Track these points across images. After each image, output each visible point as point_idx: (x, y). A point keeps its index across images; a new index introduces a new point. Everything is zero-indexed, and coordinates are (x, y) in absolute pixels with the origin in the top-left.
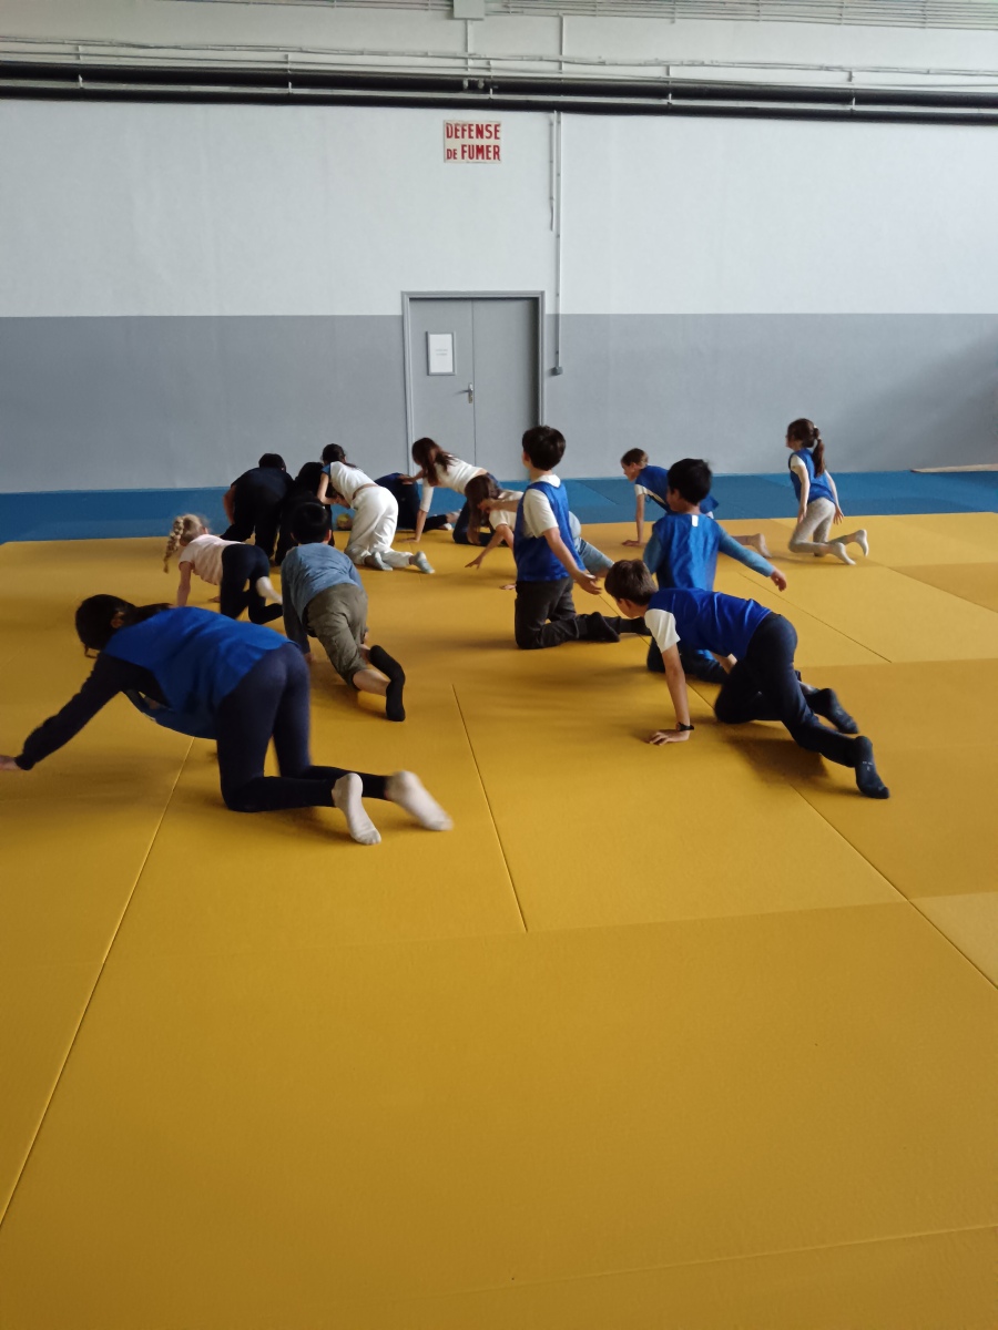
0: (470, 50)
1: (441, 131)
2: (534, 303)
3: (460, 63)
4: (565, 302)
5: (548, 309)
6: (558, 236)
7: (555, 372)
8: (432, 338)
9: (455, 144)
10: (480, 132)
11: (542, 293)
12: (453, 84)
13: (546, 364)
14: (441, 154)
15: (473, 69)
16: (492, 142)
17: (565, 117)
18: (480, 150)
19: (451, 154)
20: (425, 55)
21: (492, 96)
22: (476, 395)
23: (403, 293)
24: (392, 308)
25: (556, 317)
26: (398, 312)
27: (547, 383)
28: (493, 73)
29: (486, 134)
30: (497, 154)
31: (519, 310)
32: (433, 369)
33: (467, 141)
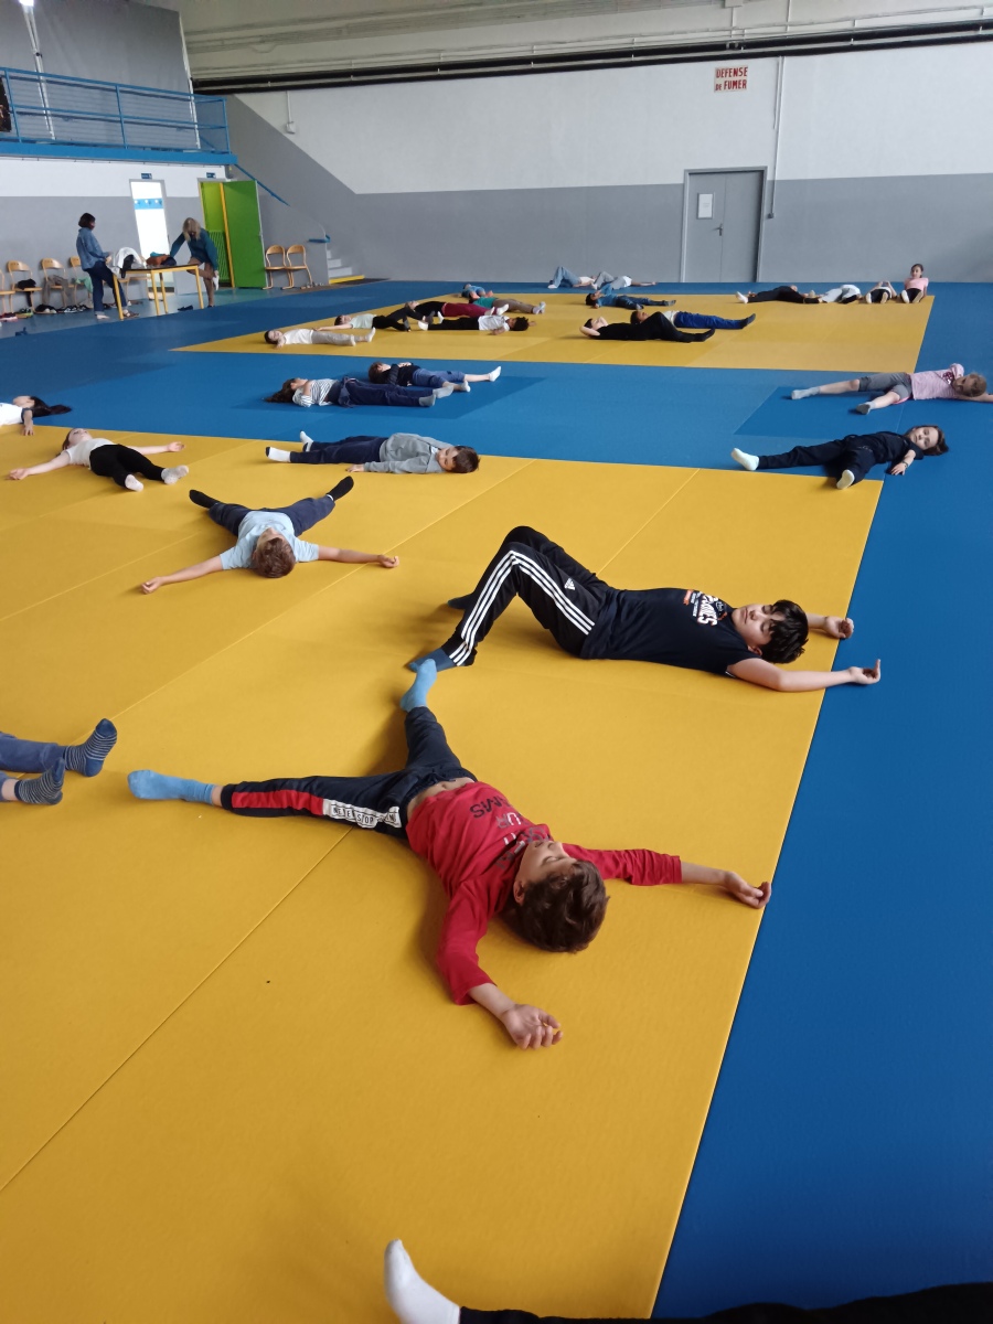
0: (734, 25)
1: (713, 74)
2: (761, 173)
3: (727, 33)
4: (779, 173)
5: (769, 177)
6: (777, 132)
7: (770, 216)
8: (701, 196)
9: (721, 81)
10: (735, 73)
11: (766, 167)
12: (721, 47)
13: (765, 212)
14: (713, 87)
15: (735, 36)
16: (743, 78)
17: (787, 59)
18: (735, 83)
19: (718, 87)
20: (708, 31)
21: (743, 51)
22: (724, 232)
23: (685, 171)
24: (678, 179)
25: (773, 182)
26: (682, 182)
27: (765, 223)
28: (746, 37)
29: (739, 73)
30: (744, 85)
31: (753, 177)
32: (700, 216)
33: (728, 79)
